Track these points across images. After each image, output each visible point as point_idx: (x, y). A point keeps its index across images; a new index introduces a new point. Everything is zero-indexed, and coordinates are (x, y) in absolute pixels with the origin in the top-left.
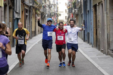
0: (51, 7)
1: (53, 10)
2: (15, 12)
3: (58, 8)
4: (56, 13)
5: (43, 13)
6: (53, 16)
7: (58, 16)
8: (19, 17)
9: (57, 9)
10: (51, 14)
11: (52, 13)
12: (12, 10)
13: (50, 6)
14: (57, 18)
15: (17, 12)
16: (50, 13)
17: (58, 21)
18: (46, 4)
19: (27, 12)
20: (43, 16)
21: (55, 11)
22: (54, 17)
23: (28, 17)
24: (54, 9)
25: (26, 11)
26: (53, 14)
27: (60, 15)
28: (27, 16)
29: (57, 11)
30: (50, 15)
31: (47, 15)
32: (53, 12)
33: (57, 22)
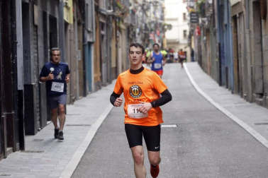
0: (148, 8)
1: (152, 15)
2: (86, 32)
3: (165, 10)
4: (160, 24)
5: (131, 25)
6: (152, 30)
7: (164, 30)
8: (91, 40)
9: (163, 12)
10: (148, 26)
11: (150, 24)
12: (81, 27)
13: (145, 7)
14: (162, 35)
15: (89, 29)
16: (146, 25)
17: (165, 42)
18: (136, 5)
19: (102, 29)
20: (131, 33)
21: (156, 18)
22: (155, 32)
23: (105, 38)
24: (154, 13)
25: (102, 26)
26: (153, 25)
27: (170, 27)
28: (103, 36)
29: (162, 18)
30: (146, 28)
31: (138, 30)
32: (153, 22)
33: (162, 44)
